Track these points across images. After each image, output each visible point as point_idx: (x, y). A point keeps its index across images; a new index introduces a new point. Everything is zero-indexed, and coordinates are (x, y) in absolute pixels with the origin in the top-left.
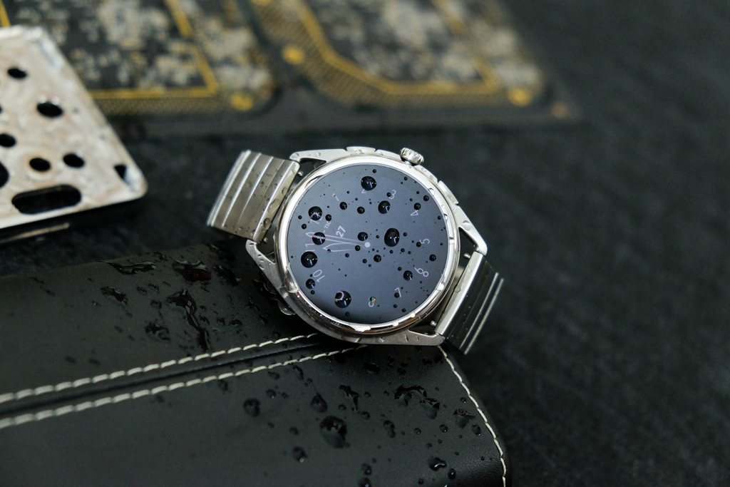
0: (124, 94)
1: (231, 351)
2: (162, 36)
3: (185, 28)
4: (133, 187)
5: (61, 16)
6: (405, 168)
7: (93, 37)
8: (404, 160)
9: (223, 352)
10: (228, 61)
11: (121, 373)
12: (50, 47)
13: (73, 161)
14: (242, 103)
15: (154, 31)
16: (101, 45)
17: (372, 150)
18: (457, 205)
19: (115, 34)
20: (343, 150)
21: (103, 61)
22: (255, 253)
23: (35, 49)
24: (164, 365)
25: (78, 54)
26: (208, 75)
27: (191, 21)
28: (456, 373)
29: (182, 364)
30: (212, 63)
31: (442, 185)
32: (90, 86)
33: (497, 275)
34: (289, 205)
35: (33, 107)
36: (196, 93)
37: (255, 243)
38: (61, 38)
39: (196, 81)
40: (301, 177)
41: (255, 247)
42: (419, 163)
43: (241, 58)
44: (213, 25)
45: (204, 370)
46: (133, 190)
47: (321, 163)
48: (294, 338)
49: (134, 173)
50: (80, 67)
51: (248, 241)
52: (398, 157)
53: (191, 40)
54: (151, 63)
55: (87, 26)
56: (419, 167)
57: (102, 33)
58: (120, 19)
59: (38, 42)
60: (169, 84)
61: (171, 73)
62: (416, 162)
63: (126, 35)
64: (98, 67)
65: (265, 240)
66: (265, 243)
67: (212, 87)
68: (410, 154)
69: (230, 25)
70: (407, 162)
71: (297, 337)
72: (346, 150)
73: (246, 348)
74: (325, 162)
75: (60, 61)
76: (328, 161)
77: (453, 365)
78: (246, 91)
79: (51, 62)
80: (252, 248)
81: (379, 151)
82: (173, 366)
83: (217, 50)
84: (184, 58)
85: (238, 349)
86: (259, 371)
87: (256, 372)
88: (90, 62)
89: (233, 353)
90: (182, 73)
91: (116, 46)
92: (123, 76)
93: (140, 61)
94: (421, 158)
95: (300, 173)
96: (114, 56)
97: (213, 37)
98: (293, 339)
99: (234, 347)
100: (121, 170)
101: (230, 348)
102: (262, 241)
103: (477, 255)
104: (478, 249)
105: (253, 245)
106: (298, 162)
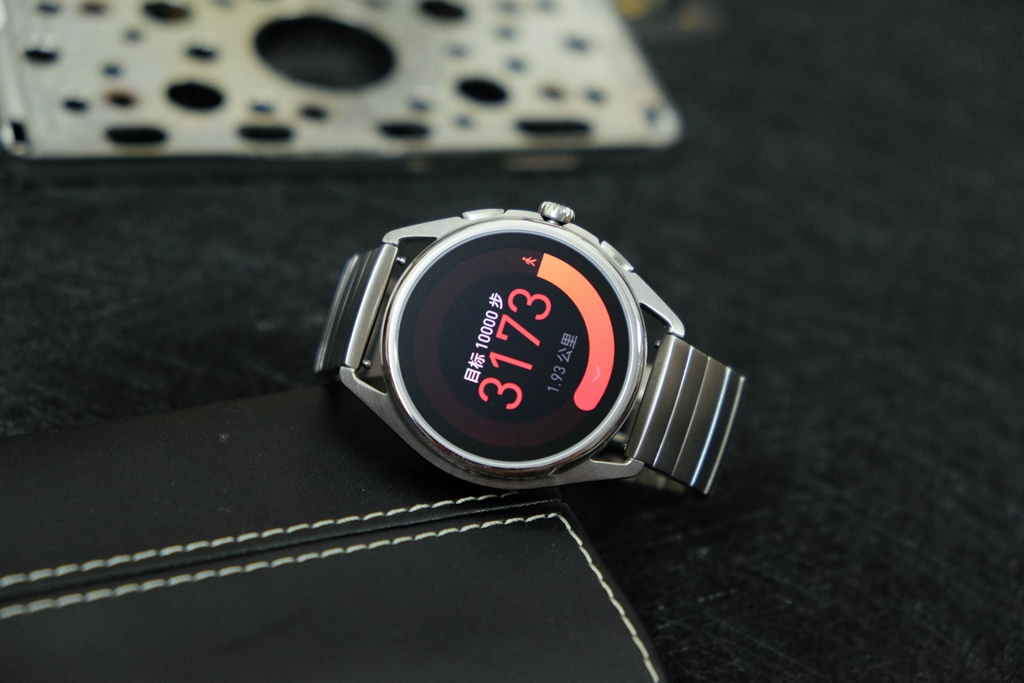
8: (546, 219)
17: (499, 212)
18: (633, 271)
20: (458, 218)
22: (356, 383)
24: (139, 557)
31: (605, 245)
33: (728, 370)
37: (353, 370)
40: (405, 266)
41: (354, 375)
42: (569, 220)
47: (428, 242)
52: (537, 216)
56: (570, 226)
62: (564, 219)
65: (365, 363)
66: (367, 368)
68: (552, 209)
70: (552, 222)
72: (462, 217)
74: (435, 239)
76: (438, 237)
80: (349, 377)
81: (510, 212)
94: (571, 213)
95: (400, 259)
102: (361, 364)
103: (669, 339)
104: (672, 330)
105: (350, 373)
106: (395, 245)
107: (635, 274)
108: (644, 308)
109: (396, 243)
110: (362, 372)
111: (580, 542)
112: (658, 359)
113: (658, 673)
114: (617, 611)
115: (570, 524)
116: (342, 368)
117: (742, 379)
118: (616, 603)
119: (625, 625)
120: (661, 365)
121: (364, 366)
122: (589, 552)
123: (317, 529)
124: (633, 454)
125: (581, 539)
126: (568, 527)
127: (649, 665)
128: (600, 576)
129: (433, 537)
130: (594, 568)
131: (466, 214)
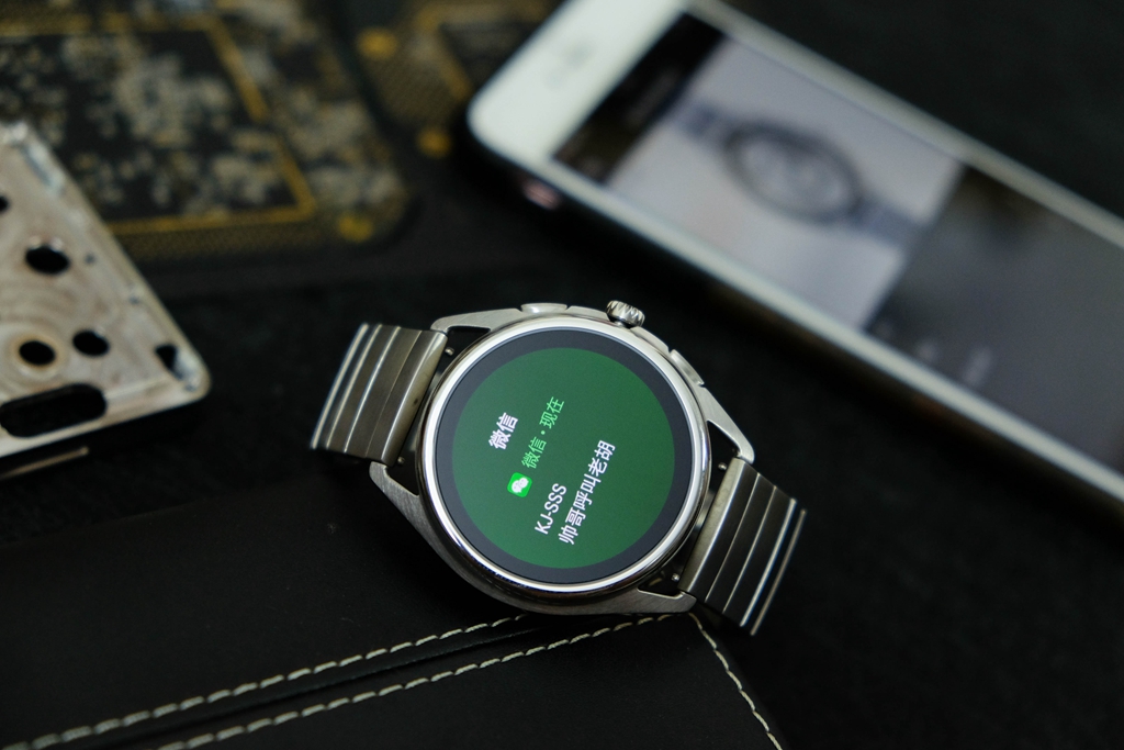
0: (164, 225)
1: (370, 655)
2: (220, 124)
3: (256, 107)
4: (188, 383)
5: (55, 97)
6: (617, 333)
7: (109, 131)
8: (613, 319)
9: (357, 658)
10: (330, 160)
11: (198, 700)
12: (40, 153)
13: (90, 344)
14: (355, 229)
15: (207, 113)
16: (121, 142)
17: (561, 308)
18: (703, 386)
19: (143, 122)
20: (515, 310)
21: (128, 171)
22: (385, 482)
23: (16, 159)
24: (266, 683)
25: (86, 161)
26: (299, 184)
27: (266, 94)
28: (731, 675)
29: (294, 680)
30: (304, 165)
31: (675, 356)
32: (108, 214)
33: (793, 503)
34: (435, 401)
35: (20, 257)
36: (281, 216)
37: (385, 467)
38: (55, 135)
39: (280, 196)
40: (451, 358)
41: (385, 472)
42: (637, 323)
43: (350, 154)
44: (302, 100)
45: (328, 688)
46: (189, 388)
47: (480, 334)
48: (471, 629)
49: (188, 359)
50: (90, 183)
51: (373, 464)
52: (604, 315)
53: (267, 128)
54: (205, 170)
55: (98, 113)
56: (638, 329)
57: (122, 122)
58: (150, 97)
59: (21, 147)
60: (237, 204)
61: (239, 184)
62: (633, 322)
63: (161, 124)
64: (119, 182)
65: (400, 460)
66: (400, 465)
67: (307, 206)
68: (622, 310)
69: (330, 97)
70: (619, 323)
72: (520, 309)
73: (394, 649)
74: (488, 330)
75: (58, 177)
76: (492, 329)
77: (728, 662)
78: (362, 208)
79: (42, 177)
80: (379, 473)
81: (574, 309)
82: (280, 683)
83: (311, 143)
84: (258, 158)
85: (381, 651)
86: (416, 686)
87: (412, 689)
88: (106, 173)
89: (374, 658)
90: (256, 183)
91: (146, 144)
92: (161, 194)
93: (186, 167)
94: (640, 315)
95: (448, 351)
96: (145, 161)
97: (304, 121)
98: (469, 630)
99: (375, 649)
100: (167, 355)
101: (369, 651)
103: (736, 463)
104: (740, 454)
105: (381, 470)
106: (444, 334)
107: (705, 389)
108: (712, 430)
109: (446, 330)
110: (394, 470)
112: (724, 484)
117: (805, 513)
120: (727, 491)
124: (687, 587)
131: (525, 306)
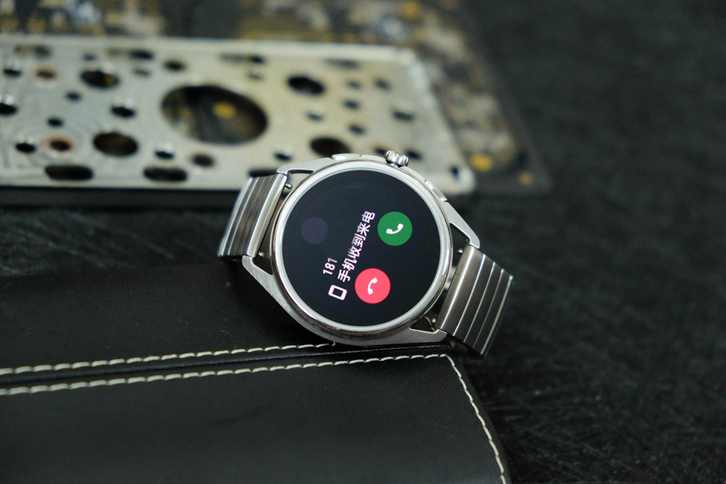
1: (234, 352)
6: (391, 170)
8: (389, 162)
9: (226, 352)
11: (121, 361)
17: (357, 156)
20: (329, 159)
22: (252, 268)
29: (184, 359)
37: (251, 258)
41: (252, 262)
42: (405, 164)
52: (383, 160)
56: (405, 168)
62: (402, 163)
68: (393, 156)
70: (393, 165)
71: (306, 346)
72: (332, 158)
73: (250, 351)
74: (312, 172)
76: (314, 171)
80: (248, 263)
81: (365, 157)
82: (174, 359)
85: (242, 350)
86: (260, 372)
87: (256, 372)
89: (236, 354)
94: (406, 159)
98: (301, 347)
99: (238, 349)
101: (233, 349)
102: (257, 255)
103: (469, 249)
104: (471, 243)
105: (249, 260)
106: (284, 175)
107: (448, 203)
108: (453, 229)
109: (286, 173)
110: (257, 261)
111: (460, 375)
112: (461, 262)
113: (504, 467)
114: (481, 422)
115: (454, 362)
116: (244, 257)
117: (511, 278)
118: (480, 417)
119: (485, 432)
120: (463, 266)
121: (259, 256)
122: (465, 382)
123: (284, 350)
124: (440, 325)
125: (461, 373)
126: (453, 364)
127: (498, 460)
128: (471, 399)
129: (362, 363)
130: (467, 393)
131: (334, 156)
